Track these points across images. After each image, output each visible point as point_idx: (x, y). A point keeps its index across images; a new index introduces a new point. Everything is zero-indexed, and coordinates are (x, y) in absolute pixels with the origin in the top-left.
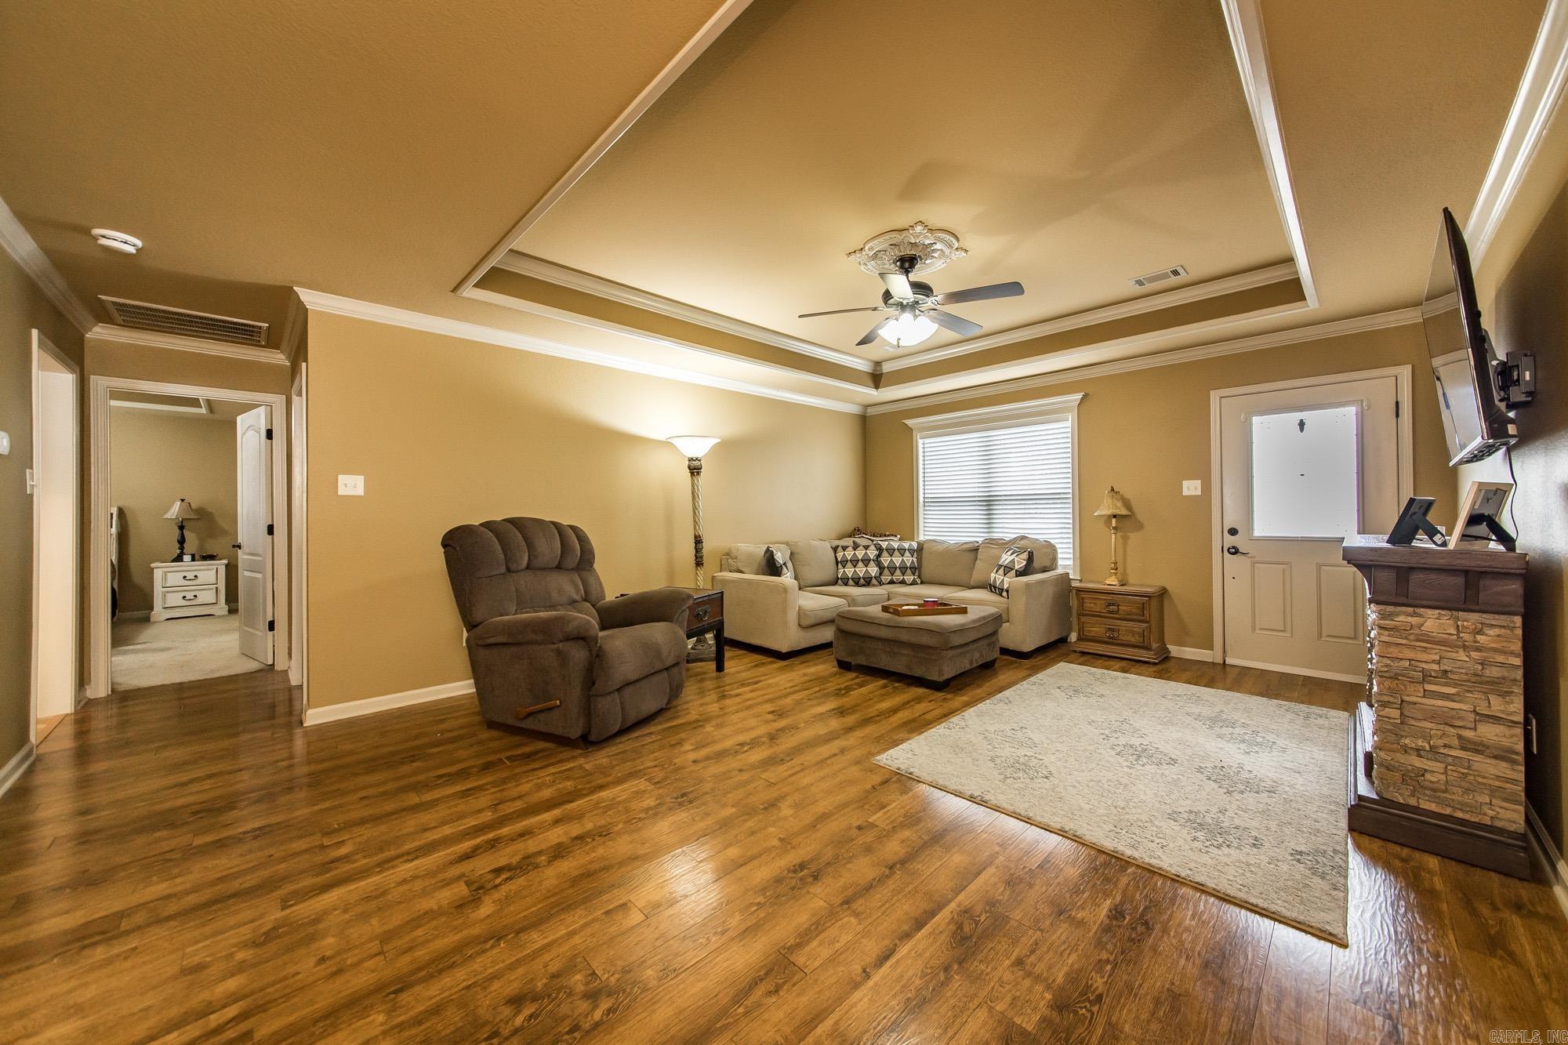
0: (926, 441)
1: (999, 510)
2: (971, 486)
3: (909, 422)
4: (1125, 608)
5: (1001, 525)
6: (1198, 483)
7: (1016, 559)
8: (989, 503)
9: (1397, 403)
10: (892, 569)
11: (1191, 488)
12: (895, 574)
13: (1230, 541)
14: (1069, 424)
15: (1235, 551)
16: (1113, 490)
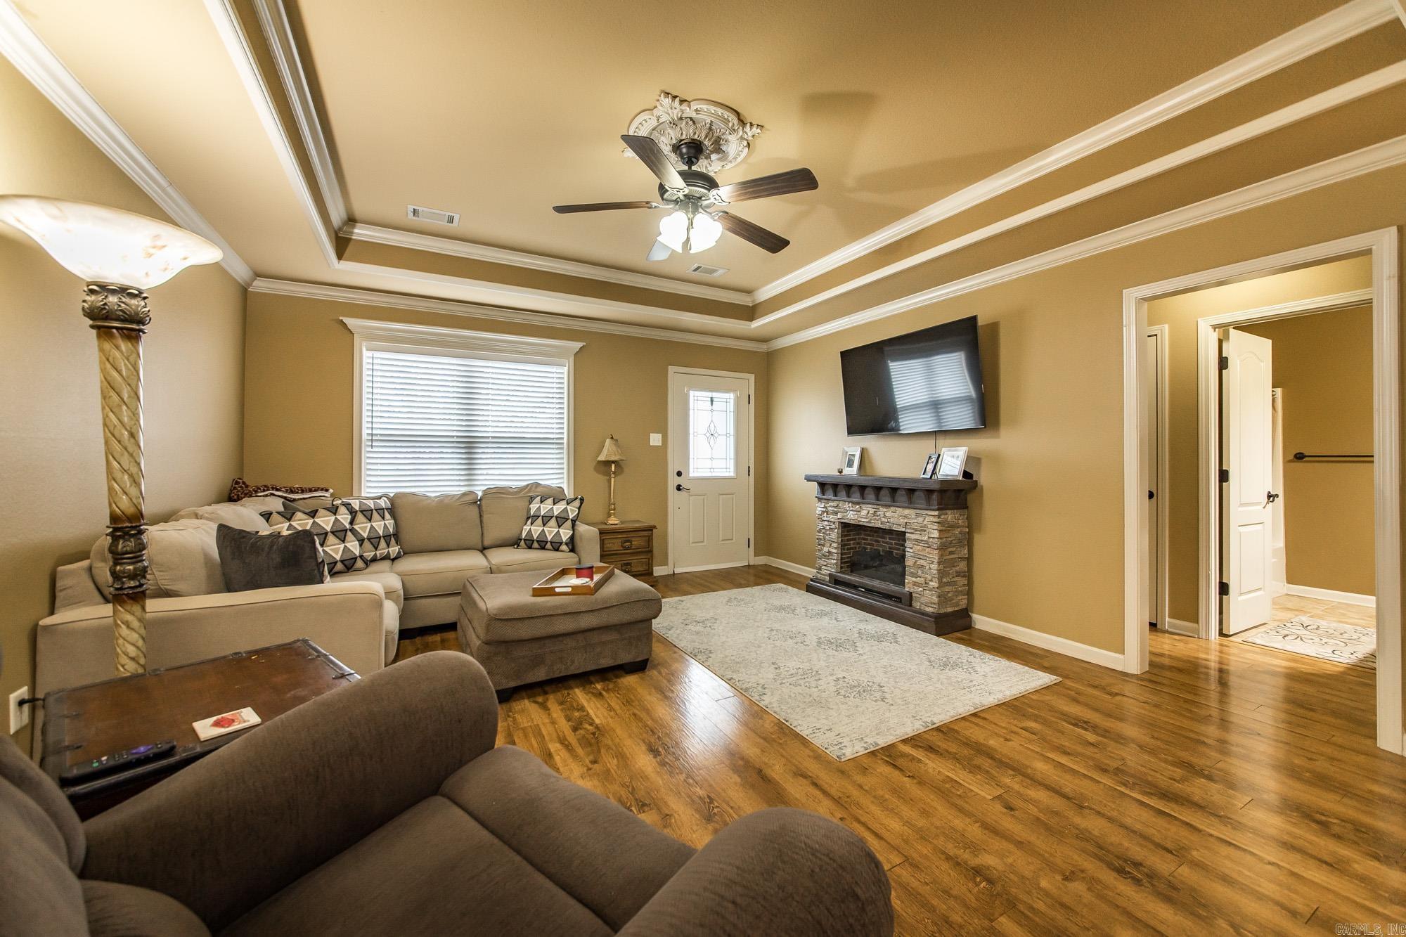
0: (377, 354)
1: (485, 456)
2: (447, 423)
3: (349, 321)
4: (635, 543)
5: (485, 472)
6: (660, 436)
7: (569, 507)
8: (469, 445)
9: (749, 396)
10: (374, 540)
11: (655, 439)
12: (380, 547)
13: (678, 481)
14: (566, 369)
15: (679, 488)
16: (612, 438)
